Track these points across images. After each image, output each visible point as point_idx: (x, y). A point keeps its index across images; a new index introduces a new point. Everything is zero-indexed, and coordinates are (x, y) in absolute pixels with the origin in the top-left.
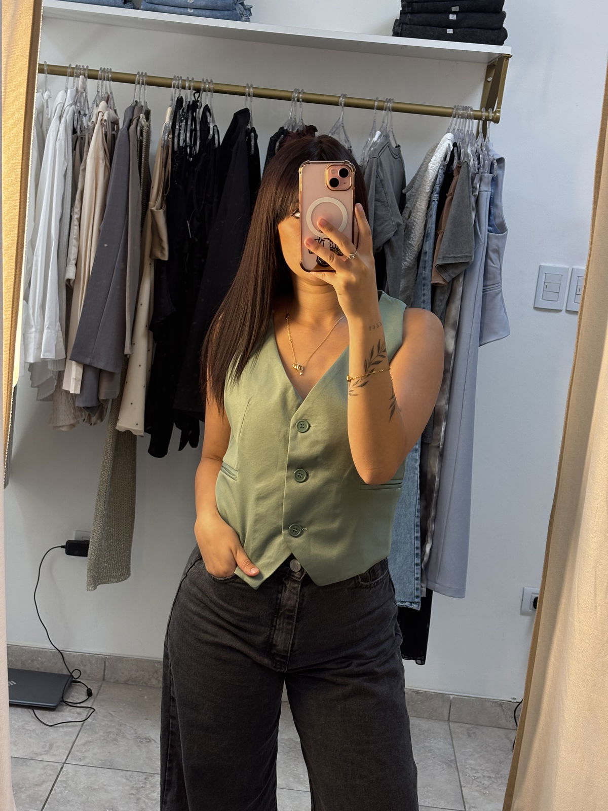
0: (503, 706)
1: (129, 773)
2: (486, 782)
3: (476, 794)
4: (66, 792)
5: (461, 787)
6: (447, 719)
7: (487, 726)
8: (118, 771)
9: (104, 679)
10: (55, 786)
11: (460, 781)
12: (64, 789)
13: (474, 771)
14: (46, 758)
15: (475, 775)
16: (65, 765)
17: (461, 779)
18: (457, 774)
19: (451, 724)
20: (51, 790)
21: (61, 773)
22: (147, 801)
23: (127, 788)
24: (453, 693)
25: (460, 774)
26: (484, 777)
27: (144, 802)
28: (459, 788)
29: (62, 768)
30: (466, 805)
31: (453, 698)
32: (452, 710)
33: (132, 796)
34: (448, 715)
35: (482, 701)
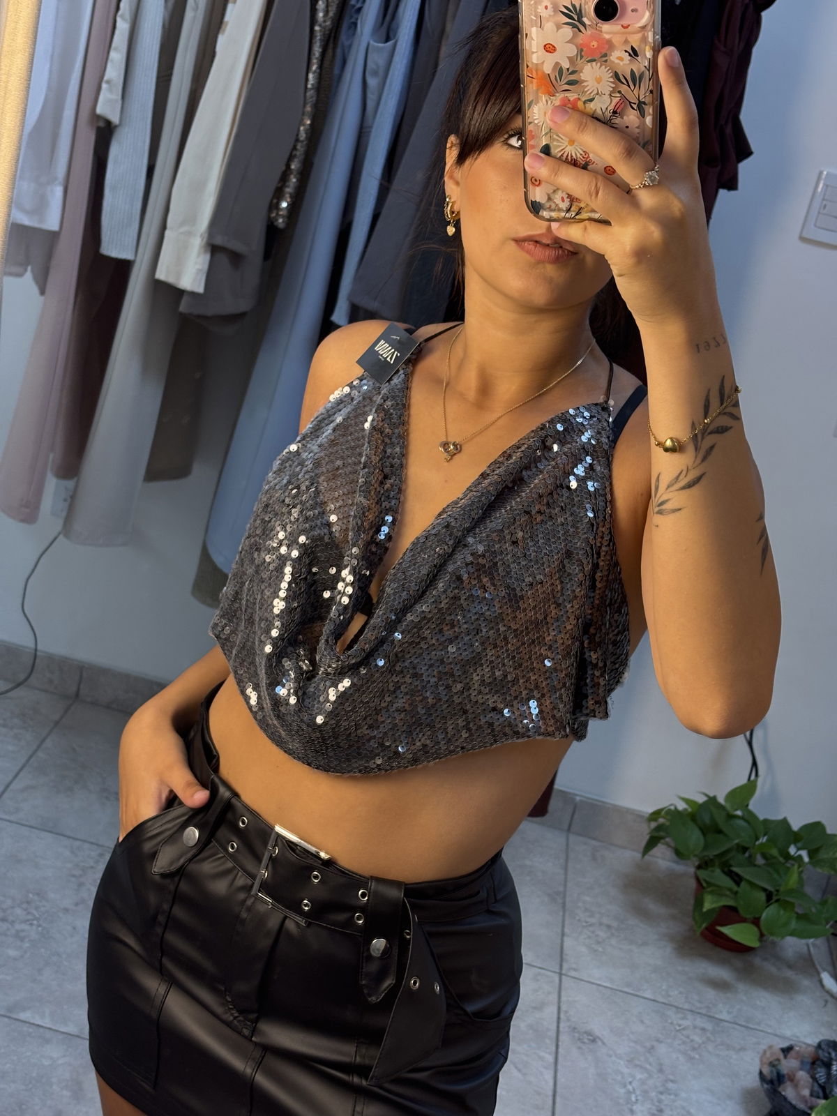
1: (78, 843)
2: (602, 935)
3: (584, 949)
6: (566, 827)
8: (62, 837)
9: (77, 695)
11: (563, 926)
13: (589, 914)
15: (588, 920)
17: (567, 922)
18: (561, 914)
19: (570, 836)
23: (69, 865)
24: (583, 794)
25: (567, 914)
26: (601, 924)
30: (565, 966)
31: (581, 801)
32: (576, 816)
33: (73, 879)
34: (569, 823)
35: (622, 811)
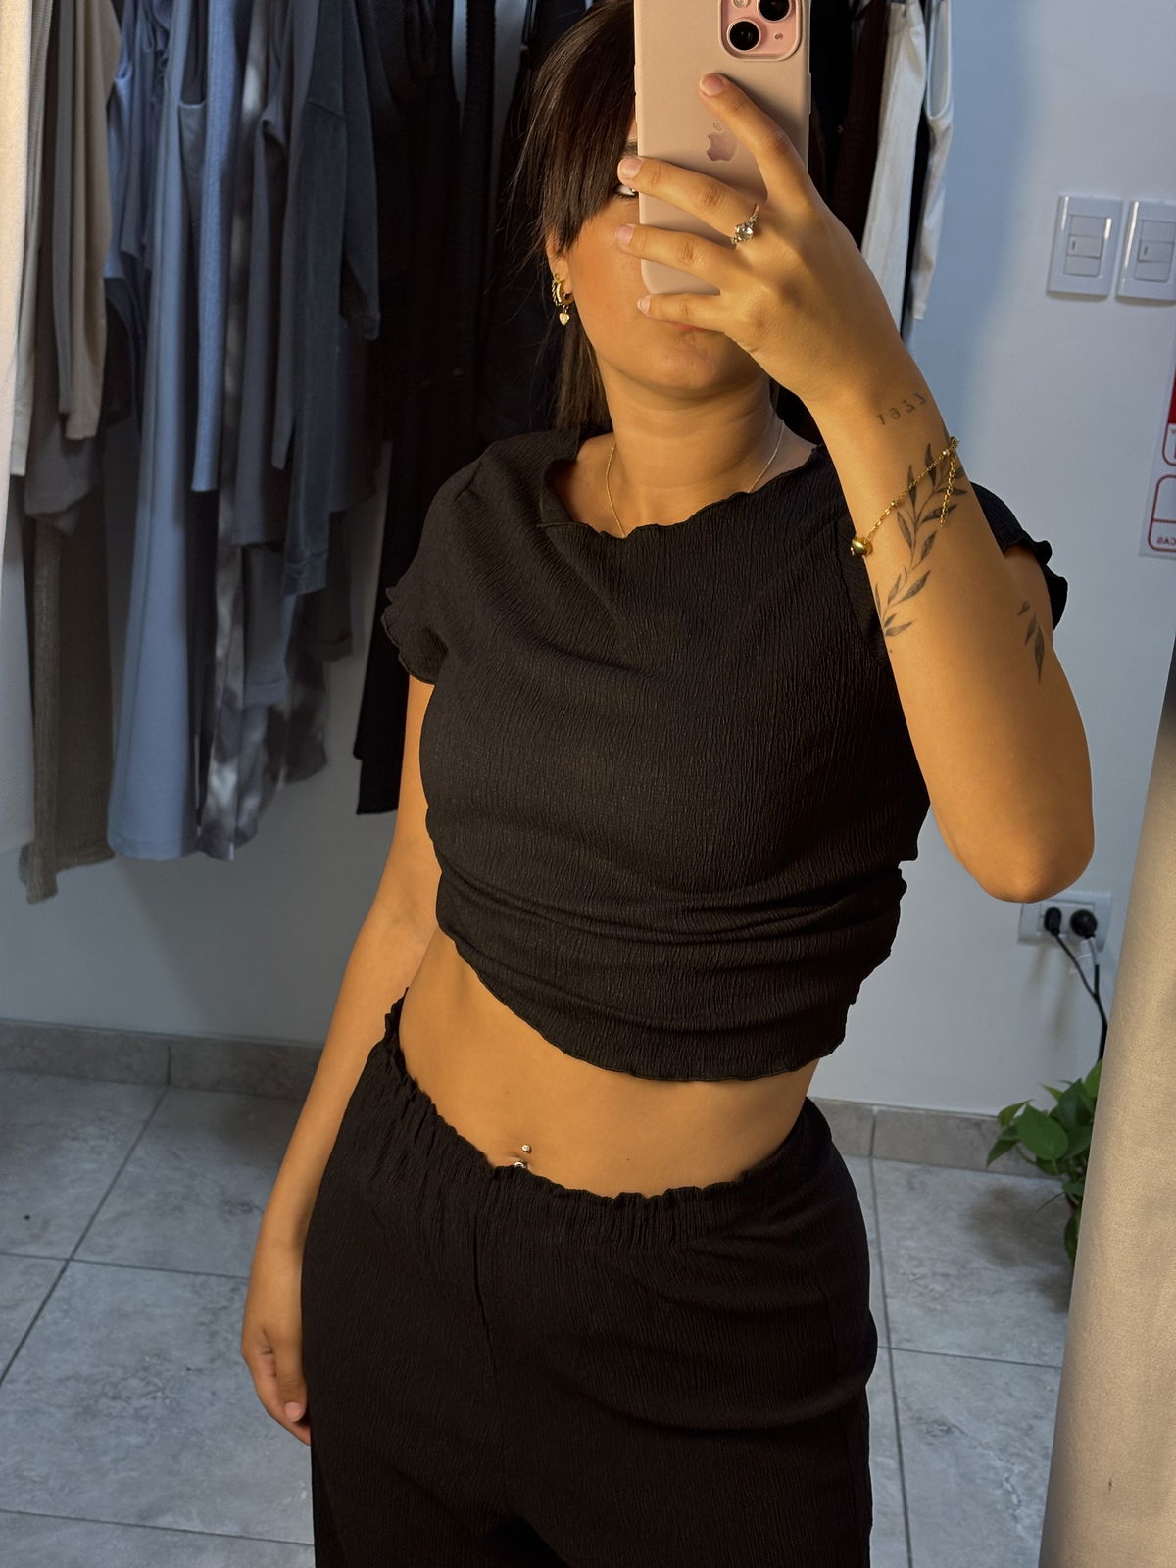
0: (984, 1127)
1: (202, 1278)
2: (938, 1287)
3: (916, 1311)
4: (67, 1321)
5: (885, 1296)
6: (867, 1154)
7: (951, 1167)
8: (178, 1275)
9: (169, 1081)
10: (46, 1308)
11: (883, 1285)
12: (60, 1314)
13: (915, 1263)
14: (32, 1250)
15: (916, 1271)
16: (72, 1264)
17: (887, 1279)
18: (878, 1269)
19: (876, 1164)
20: (36, 1319)
21: (61, 1281)
22: (230, 1336)
23: (193, 1310)
24: (882, 1102)
25: (886, 1271)
26: (934, 1274)
27: (226, 1339)
28: (881, 1298)
29: (63, 1270)
30: (893, 1337)
31: (881, 1112)
32: (877, 1134)
33: (201, 1328)
34: (868, 1147)
35: (940, 1119)
